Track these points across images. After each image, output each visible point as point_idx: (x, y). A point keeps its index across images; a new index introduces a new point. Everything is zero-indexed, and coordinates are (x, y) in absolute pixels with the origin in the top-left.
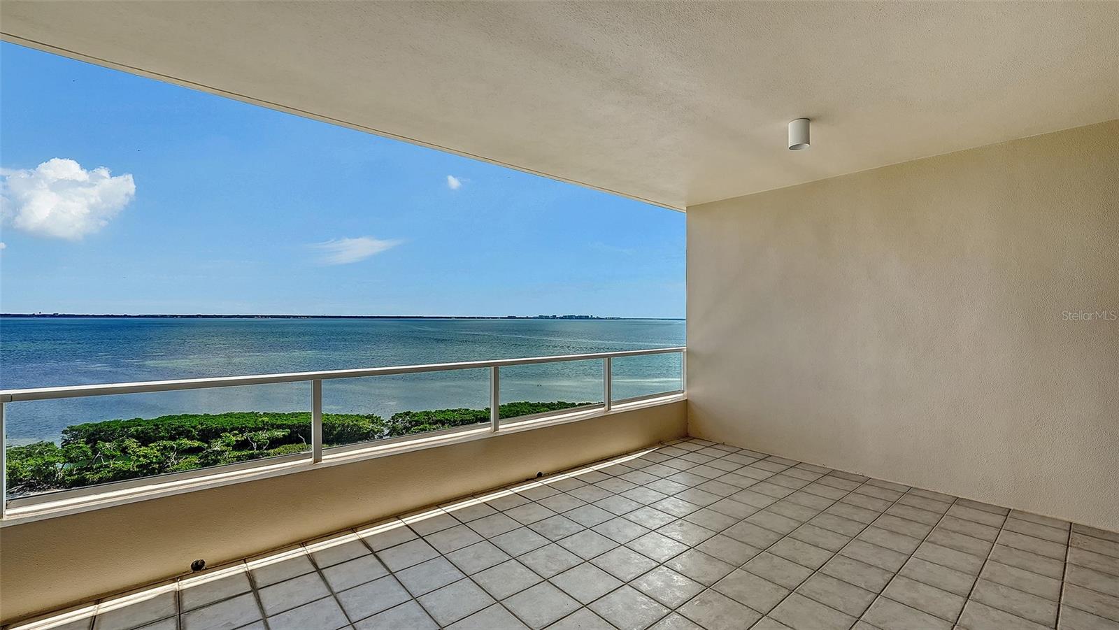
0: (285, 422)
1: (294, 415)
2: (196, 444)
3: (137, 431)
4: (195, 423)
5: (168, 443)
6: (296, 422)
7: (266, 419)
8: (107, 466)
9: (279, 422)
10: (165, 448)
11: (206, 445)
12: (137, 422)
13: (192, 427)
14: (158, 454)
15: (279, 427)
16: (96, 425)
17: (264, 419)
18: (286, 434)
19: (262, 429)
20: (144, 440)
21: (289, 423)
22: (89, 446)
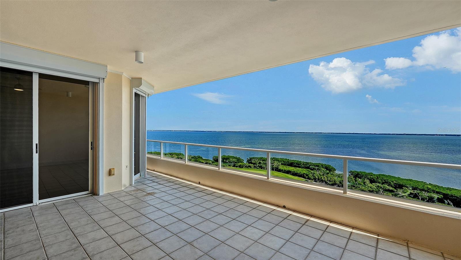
0: (441, 191)
1: (448, 189)
2: (391, 188)
3: (370, 177)
4: (393, 180)
5: (380, 185)
6: (450, 193)
7: (430, 187)
8: (359, 187)
9: (437, 190)
10: (378, 186)
11: (396, 190)
12: (371, 174)
13: (391, 181)
14: (376, 188)
15: (438, 193)
16: (358, 172)
17: (428, 186)
18: (440, 197)
19: (425, 191)
20: (372, 181)
21: (444, 192)
22: (354, 178)
